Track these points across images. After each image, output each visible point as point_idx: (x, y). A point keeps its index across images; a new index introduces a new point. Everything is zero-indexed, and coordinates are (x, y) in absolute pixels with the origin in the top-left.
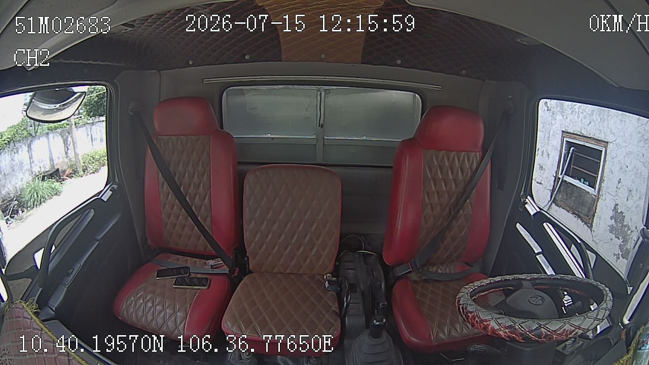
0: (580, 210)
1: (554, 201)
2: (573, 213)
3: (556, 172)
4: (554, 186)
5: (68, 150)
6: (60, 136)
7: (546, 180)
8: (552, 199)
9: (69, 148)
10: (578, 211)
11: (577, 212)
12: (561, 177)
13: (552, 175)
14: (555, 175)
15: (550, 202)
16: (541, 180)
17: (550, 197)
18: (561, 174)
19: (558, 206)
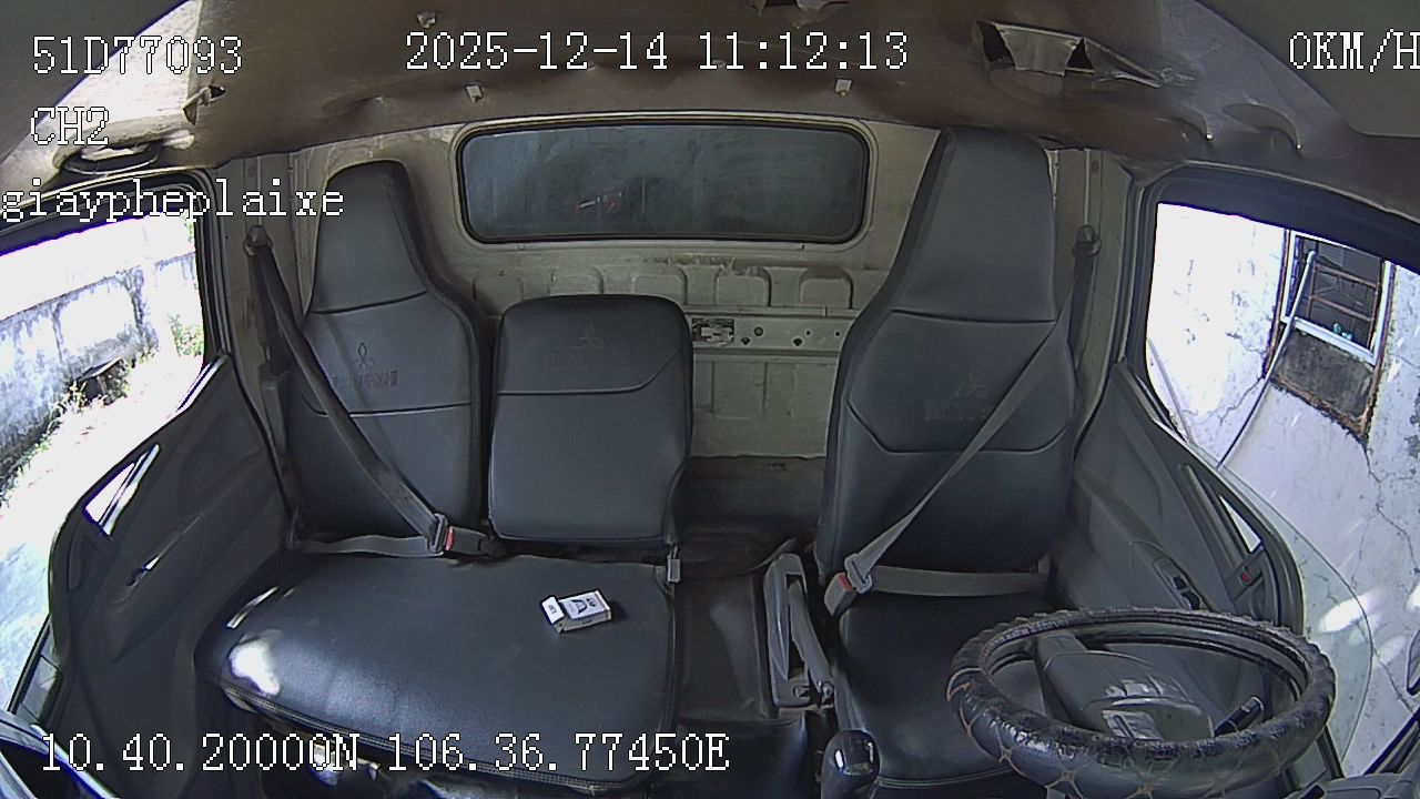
0: (1336, 399)
1: (1273, 380)
2: (1320, 408)
3: (1275, 310)
4: (1270, 342)
5: (141, 316)
6: (123, 287)
7: (1249, 328)
8: (1267, 376)
9: (145, 311)
10: (1332, 403)
11: (1329, 405)
12: (1287, 320)
13: (1264, 316)
14: (1272, 317)
15: (1263, 382)
16: (1238, 329)
17: (1260, 369)
18: (1287, 315)
19: (1281, 389)
